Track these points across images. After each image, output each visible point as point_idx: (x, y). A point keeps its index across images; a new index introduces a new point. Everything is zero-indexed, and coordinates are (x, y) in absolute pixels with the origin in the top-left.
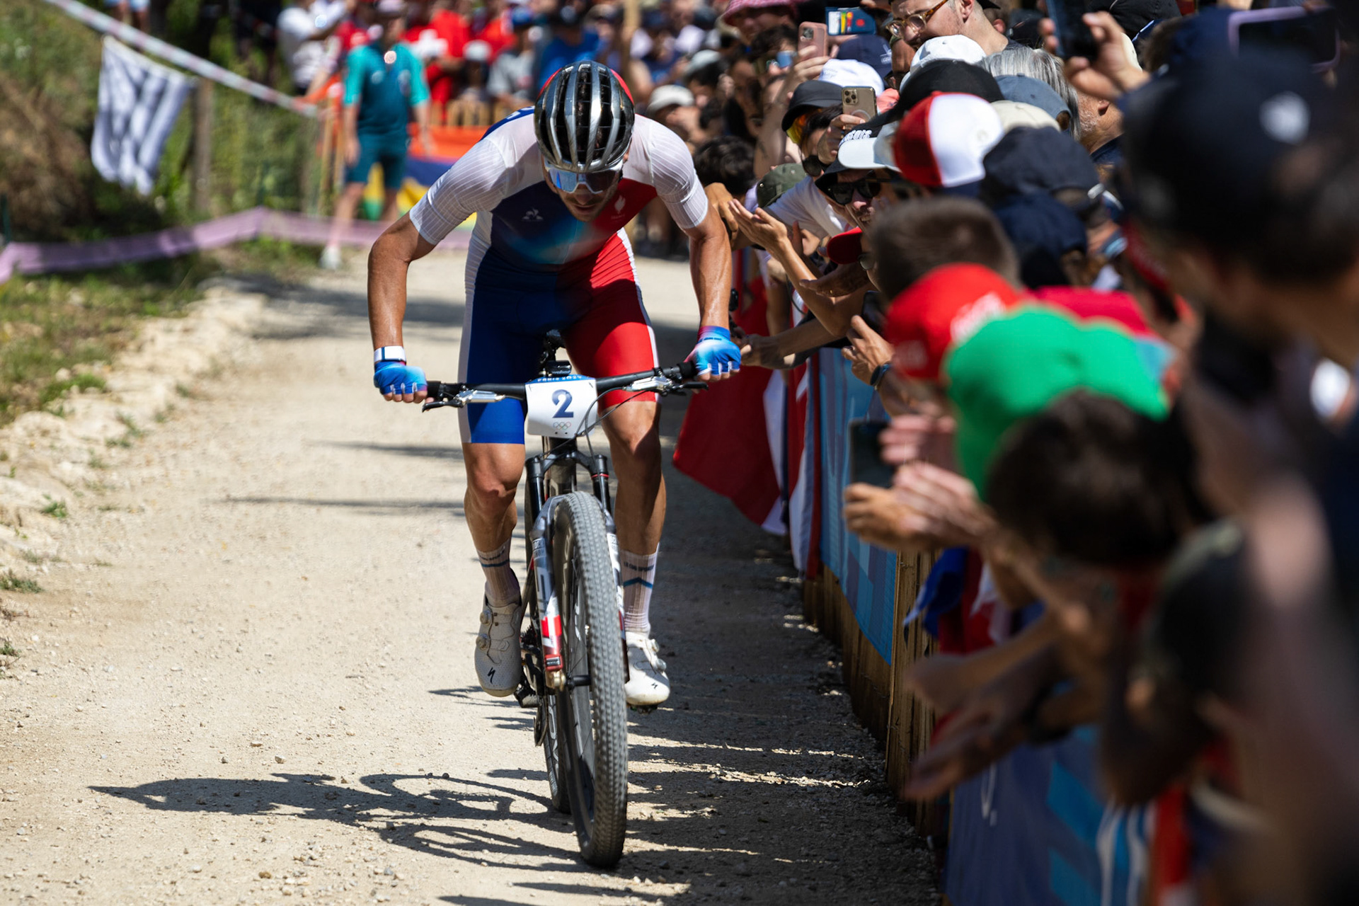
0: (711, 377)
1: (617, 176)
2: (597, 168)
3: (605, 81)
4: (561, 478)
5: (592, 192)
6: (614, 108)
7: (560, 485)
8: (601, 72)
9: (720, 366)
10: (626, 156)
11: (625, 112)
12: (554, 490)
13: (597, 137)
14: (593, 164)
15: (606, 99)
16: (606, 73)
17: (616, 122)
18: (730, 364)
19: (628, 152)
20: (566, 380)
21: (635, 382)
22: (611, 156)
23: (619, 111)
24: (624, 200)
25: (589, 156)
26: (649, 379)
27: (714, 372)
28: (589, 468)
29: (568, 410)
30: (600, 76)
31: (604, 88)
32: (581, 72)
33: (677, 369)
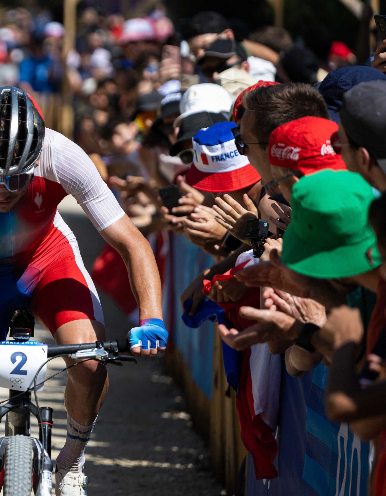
0: (141, 351)
1: (29, 178)
2: (16, 172)
3: (22, 103)
4: (18, 422)
5: (10, 190)
6: (29, 125)
7: (16, 427)
8: (19, 95)
9: (149, 343)
10: (37, 162)
11: (38, 129)
12: (12, 430)
13: (15, 148)
14: (11, 169)
15: (23, 117)
16: (23, 96)
17: (30, 137)
18: (157, 342)
19: (38, 160)
20: (25, 345)
21: (79, 351)
22: (26, 163)
23: (33, 128)
24: (41, 197)
25: (8, 163)
26: (91, 350)
27: (144, 347)
28: (37, 416)
29: (23, 369)
30: (18, 98)
31: (21, 108)
32: (4, 95)
33: (115, 344)
